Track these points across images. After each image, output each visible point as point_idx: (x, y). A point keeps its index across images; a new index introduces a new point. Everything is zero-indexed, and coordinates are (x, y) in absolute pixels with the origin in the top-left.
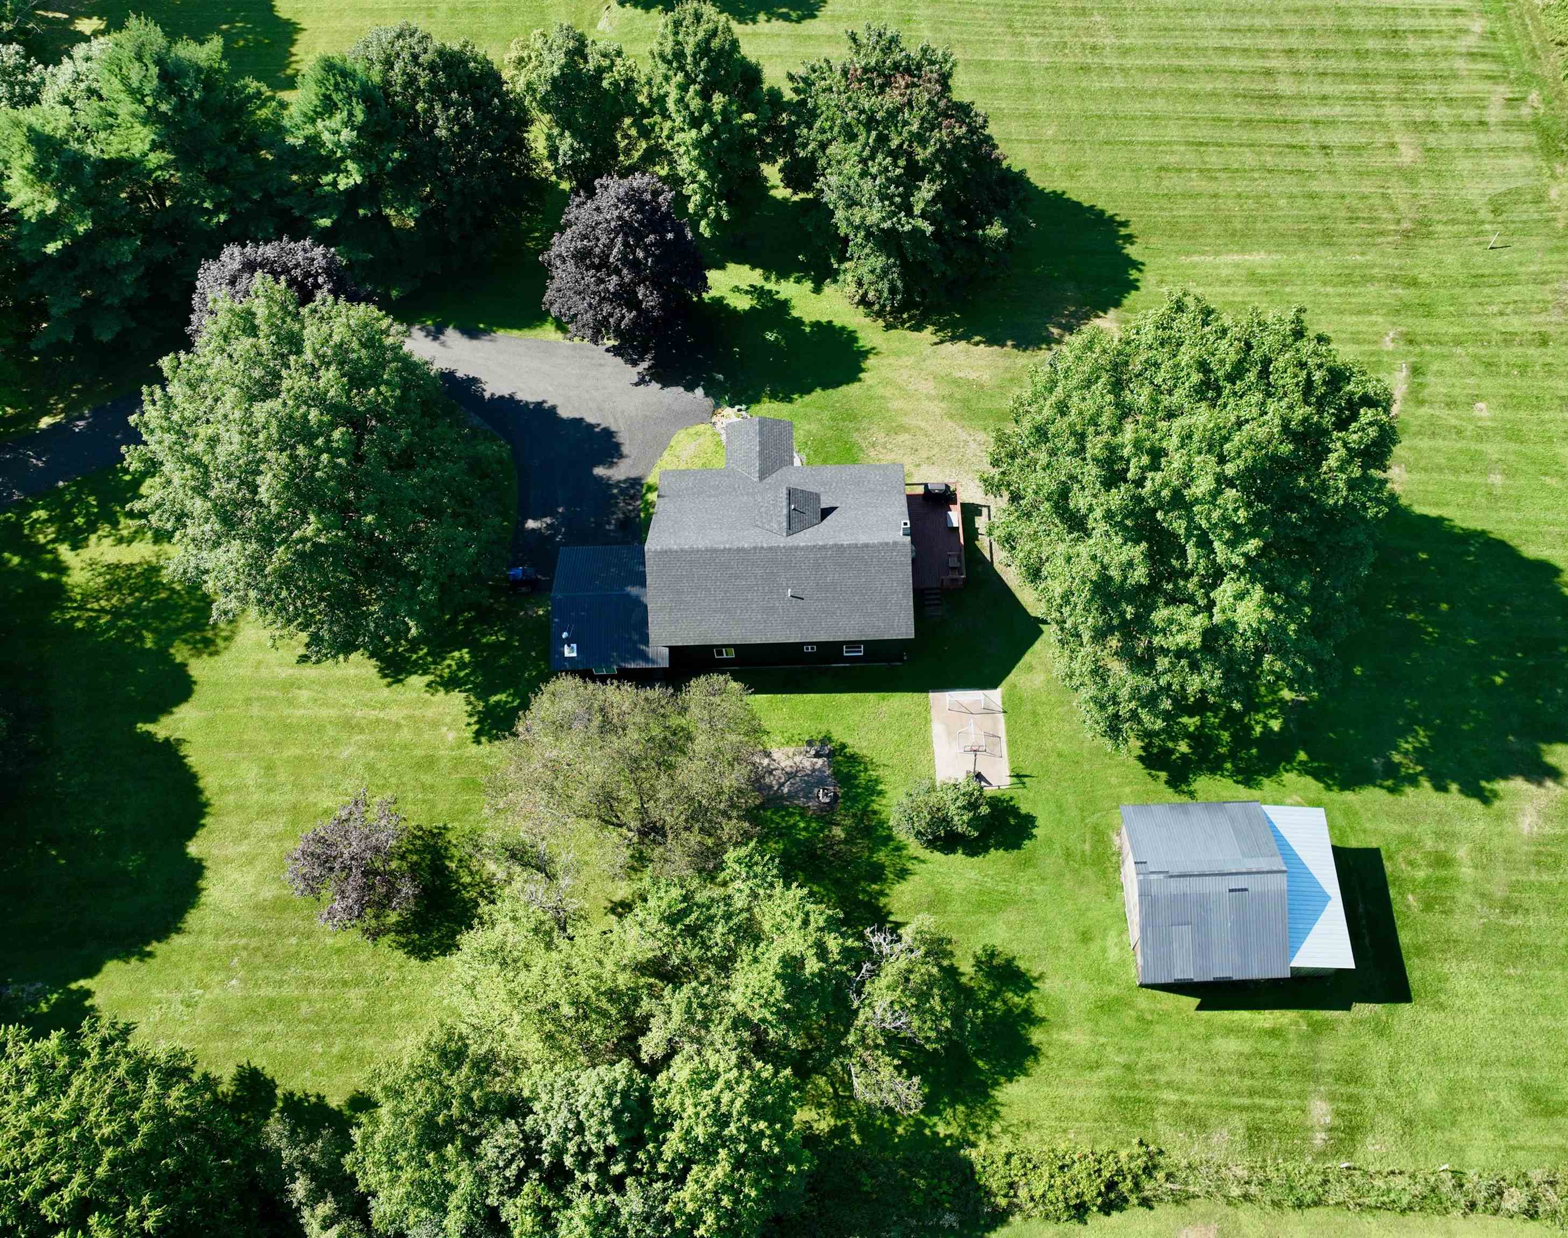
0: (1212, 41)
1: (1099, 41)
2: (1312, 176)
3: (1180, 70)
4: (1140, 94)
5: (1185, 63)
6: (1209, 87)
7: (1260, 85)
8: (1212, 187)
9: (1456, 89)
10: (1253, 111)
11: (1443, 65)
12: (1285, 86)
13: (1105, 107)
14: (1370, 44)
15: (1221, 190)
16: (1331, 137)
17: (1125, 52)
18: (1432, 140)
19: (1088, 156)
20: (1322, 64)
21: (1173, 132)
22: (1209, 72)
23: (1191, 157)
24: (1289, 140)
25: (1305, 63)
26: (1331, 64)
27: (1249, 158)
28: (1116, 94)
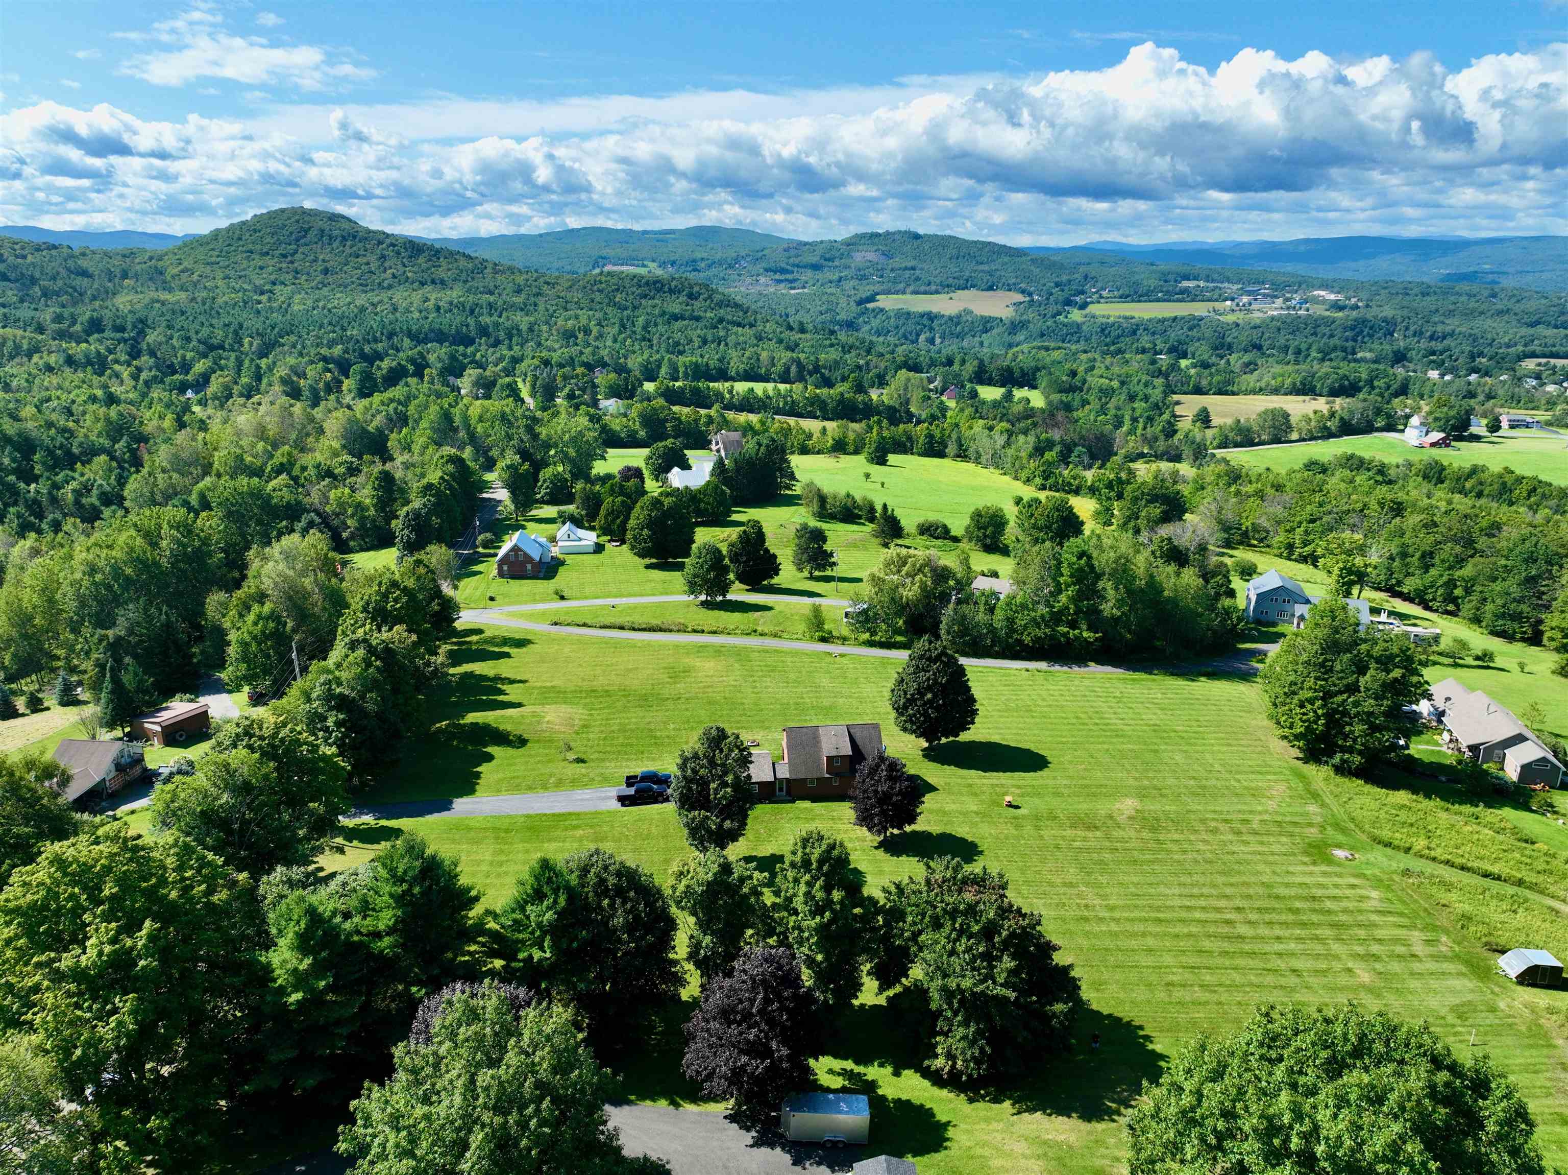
0: (1177, 902)
1: (1090, 903)
2: (1293, 990)
3: (1160, 921)
4: (1134, 935)
5: (1161, 915)
6: (1186, 930)
7: (1225, 929)
8: (1215, 998)
9: (1380, 933)
10: (1226, 946)
11: (1360, 918)
12: (1243, 930)
13: (1108, 943)
14: (1298, 904)
15: (1222, 999)
16: (1298, 964)
17: (1112, 908)
18: (1378, 966)
19: (1106, 976)
20: (1267, 917)
21: (1168, 959)
22: (1183, 921)
23: (1188, 976)
24: (1262, 965)
25: (1253, 917)
26: (1274, 917)
27: (1237, 978)
28: (1114, 935)
